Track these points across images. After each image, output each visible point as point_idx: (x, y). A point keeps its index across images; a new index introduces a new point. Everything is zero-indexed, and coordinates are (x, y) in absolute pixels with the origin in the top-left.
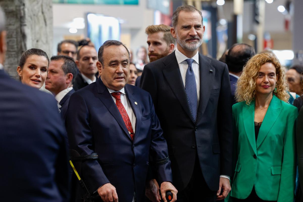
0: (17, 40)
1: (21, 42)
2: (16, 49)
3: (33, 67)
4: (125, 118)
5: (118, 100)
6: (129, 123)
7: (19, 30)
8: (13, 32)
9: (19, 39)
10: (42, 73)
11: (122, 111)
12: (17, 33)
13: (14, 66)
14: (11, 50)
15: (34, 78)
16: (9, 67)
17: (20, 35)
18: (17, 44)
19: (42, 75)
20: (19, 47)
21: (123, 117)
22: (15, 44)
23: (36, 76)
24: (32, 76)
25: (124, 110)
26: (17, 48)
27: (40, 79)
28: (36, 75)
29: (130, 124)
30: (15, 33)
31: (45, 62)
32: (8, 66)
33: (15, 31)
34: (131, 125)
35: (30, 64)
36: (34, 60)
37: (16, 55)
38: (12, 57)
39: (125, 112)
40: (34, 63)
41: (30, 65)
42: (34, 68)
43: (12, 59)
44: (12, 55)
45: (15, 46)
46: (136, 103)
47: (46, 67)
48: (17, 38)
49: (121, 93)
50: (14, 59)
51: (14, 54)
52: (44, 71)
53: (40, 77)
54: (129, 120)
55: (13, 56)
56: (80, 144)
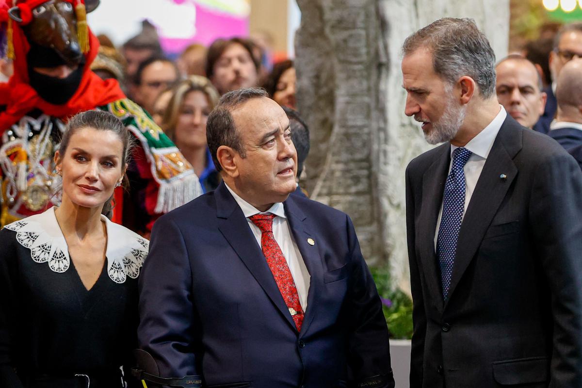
0: (368, 35)
1: (376, 39)
2: (364, 58)
3: (82, 157)
4: (281, 275)
5: (267, 234)
6: (290, 288)
7: (372, 9)
8: (358, 14)
9: (373, 32)
10: (102, 171)
11: (274, 259)
12: (367, 16)
13: (359, 99)
14: (354, 60)
15: (83, 182)
16: (348, 103)
17: (374, 22)
18: (368, 45)
19: (102, 175)
20: (372, 51)
21: (277, 274)
22: (363, 43)
23: (88, 178)
24: (78, 178)
25: (279, 257)
26: (368, 53)
27: (98, 185)
28: (87, 175)
29: (294, 291)
30: (362, 17)
31: (112, 146)
32: (347, 99)
33: (362, 13)
34: (297, 293)
35: (76, 149)
36: (84, 141)
37: (365, 73)
38: (356, 78)
39: (283, 261)
40: (84, 147)
41: (75, 151)
42: (84, 160)
43: (354, 82)
44: (354, 71)
45: (364, 51)
46: (311, 242)
47: (114, 156)
48: (366, 29)
49: (274, 216)
50: (361, 83)
51: (360, 71)
52: (109, 165)
53: (96, 181)
54: (292, 281)
55: (358, 74)
56: (155, 341)
